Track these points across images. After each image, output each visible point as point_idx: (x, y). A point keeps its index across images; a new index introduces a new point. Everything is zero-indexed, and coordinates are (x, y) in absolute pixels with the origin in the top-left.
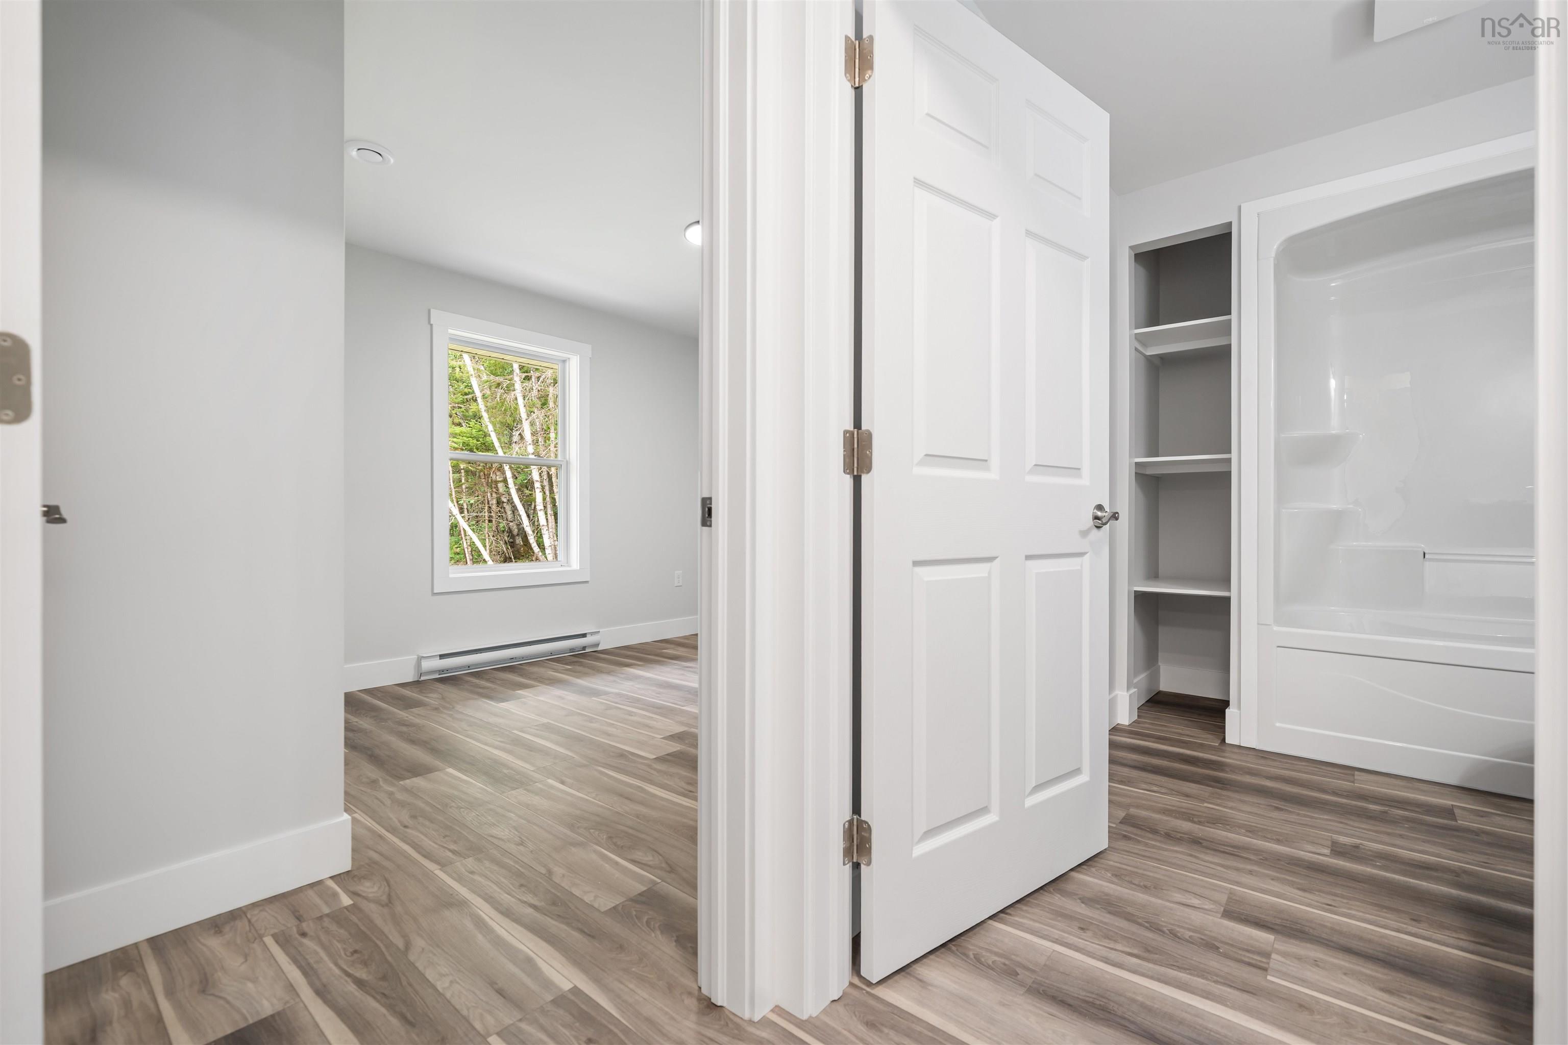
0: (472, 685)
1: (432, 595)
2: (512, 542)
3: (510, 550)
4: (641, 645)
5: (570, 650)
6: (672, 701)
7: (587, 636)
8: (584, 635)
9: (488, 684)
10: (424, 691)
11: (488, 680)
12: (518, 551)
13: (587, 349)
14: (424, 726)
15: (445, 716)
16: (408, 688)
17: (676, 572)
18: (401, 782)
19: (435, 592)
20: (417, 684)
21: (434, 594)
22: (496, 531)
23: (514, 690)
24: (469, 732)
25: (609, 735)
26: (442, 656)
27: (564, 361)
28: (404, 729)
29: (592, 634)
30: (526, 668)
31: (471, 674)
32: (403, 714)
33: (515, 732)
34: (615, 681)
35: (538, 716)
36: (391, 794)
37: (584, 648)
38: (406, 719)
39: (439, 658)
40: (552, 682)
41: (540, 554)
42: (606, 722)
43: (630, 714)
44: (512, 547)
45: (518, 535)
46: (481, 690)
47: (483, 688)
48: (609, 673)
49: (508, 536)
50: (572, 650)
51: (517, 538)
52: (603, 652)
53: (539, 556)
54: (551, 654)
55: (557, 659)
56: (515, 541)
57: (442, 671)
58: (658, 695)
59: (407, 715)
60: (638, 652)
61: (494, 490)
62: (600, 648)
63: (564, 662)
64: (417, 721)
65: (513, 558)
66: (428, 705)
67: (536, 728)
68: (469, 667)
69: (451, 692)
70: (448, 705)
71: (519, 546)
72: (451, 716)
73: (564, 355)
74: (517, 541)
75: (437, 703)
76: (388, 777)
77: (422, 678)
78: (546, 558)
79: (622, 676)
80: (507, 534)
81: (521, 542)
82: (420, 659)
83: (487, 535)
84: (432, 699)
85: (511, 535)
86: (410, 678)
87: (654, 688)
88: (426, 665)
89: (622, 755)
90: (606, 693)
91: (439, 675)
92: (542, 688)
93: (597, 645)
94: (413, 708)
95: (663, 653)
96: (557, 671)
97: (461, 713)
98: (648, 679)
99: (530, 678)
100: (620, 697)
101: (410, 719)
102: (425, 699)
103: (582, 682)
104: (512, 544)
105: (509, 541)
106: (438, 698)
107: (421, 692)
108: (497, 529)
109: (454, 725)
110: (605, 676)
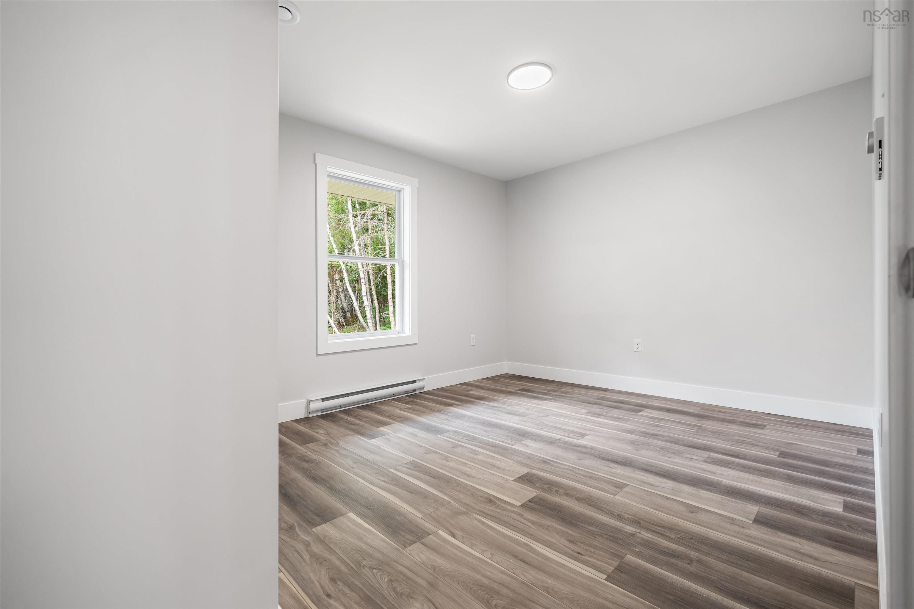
0: (346, 422)
1: (317, 356)
2: (344, 316)
3: (343, 321)
4: (450, 387)
5: (405, 392)
6: (501, 439)
7: (417, 382)
8: (414, 382)
9: (358, 422)
10: (314, 427)
11: (355, 417)
12: (348, 321)
13: (416, 180)
14: (320, 462)
15: (333, 452)
16: (302, 424)
17: (471, 336)
18: (314, 530)
19: (318, 354)
20: (306, 420)
21: (318, 355)
22: (336, 309)
23: (378, 427)
24: (355, 470)
25: (468, 476)
26: (323, 400)
27: (400, 191)
28: (306, 465)
29: (420, 380)
30: (379, 406)
31: (345, 412)
32: (301, 449)
33: (391, 470)
34: (447, 419)
35: (403, 452)
36: (307, 545)
37: (414, 391)
38: (306, 454)
39: (321, 401)
40: (403, 420)
41: (364, 322)
42: (460, 461)
43: (474, 452)
44: (344, 318)
45: (348, 311)
46: (353, 427)
47: (354, 424)
48: (439, 411)
49: (342, 312)
50: (406, 392)
51: (347, 313)
52: (427, 393)
53: (363, 324)
54: (394, 395)
55: (397, 399)
56: (346, 315)
57: (323, 410)
58: (487, 434)
59: (306, 451)
60: (452, 393)
61: (335, 284)
62: (425, 390)
63: (404, 402)
64: (314, 456)
65: (345, 325)
66: (319, 441)
67: (406, 466)
68: (340, 406)
69: (333, 428)
70: (333, 441)
71: (348, 318)
72: (337, 451)
73: (400, 186)
74: (347, 315)
75: (325, 439)
76: (302, 523)
77: (311, 416)
78: (368, 325)
79: (451, 414)
80: (341, 311)
81: (350, 315)
82: (309, 402)
83: (332, 312)
84: (320, 434)
85: (344, 312)
86: (301, 415)
87: (480, 427)
88: (314, 406)
89: (490, 500)
90: (448, 431)
91: (322, 412)
92: (397, 426)
93: (423, 388)
94: (308, 443)
95: (469, 394)
96: (401, 409)
97: (345, 449)
98: (470, 417)
99: (384, 416)
100: (459, 435)
101: (309, 454)
102: (315, 434)
103: (423, 419)
104: (345, 317)
105: (342, 315)
106: (324, 434)
107: (311, 428)
108: (336, 308)
109: (342, 461)
110: (437, 414)
